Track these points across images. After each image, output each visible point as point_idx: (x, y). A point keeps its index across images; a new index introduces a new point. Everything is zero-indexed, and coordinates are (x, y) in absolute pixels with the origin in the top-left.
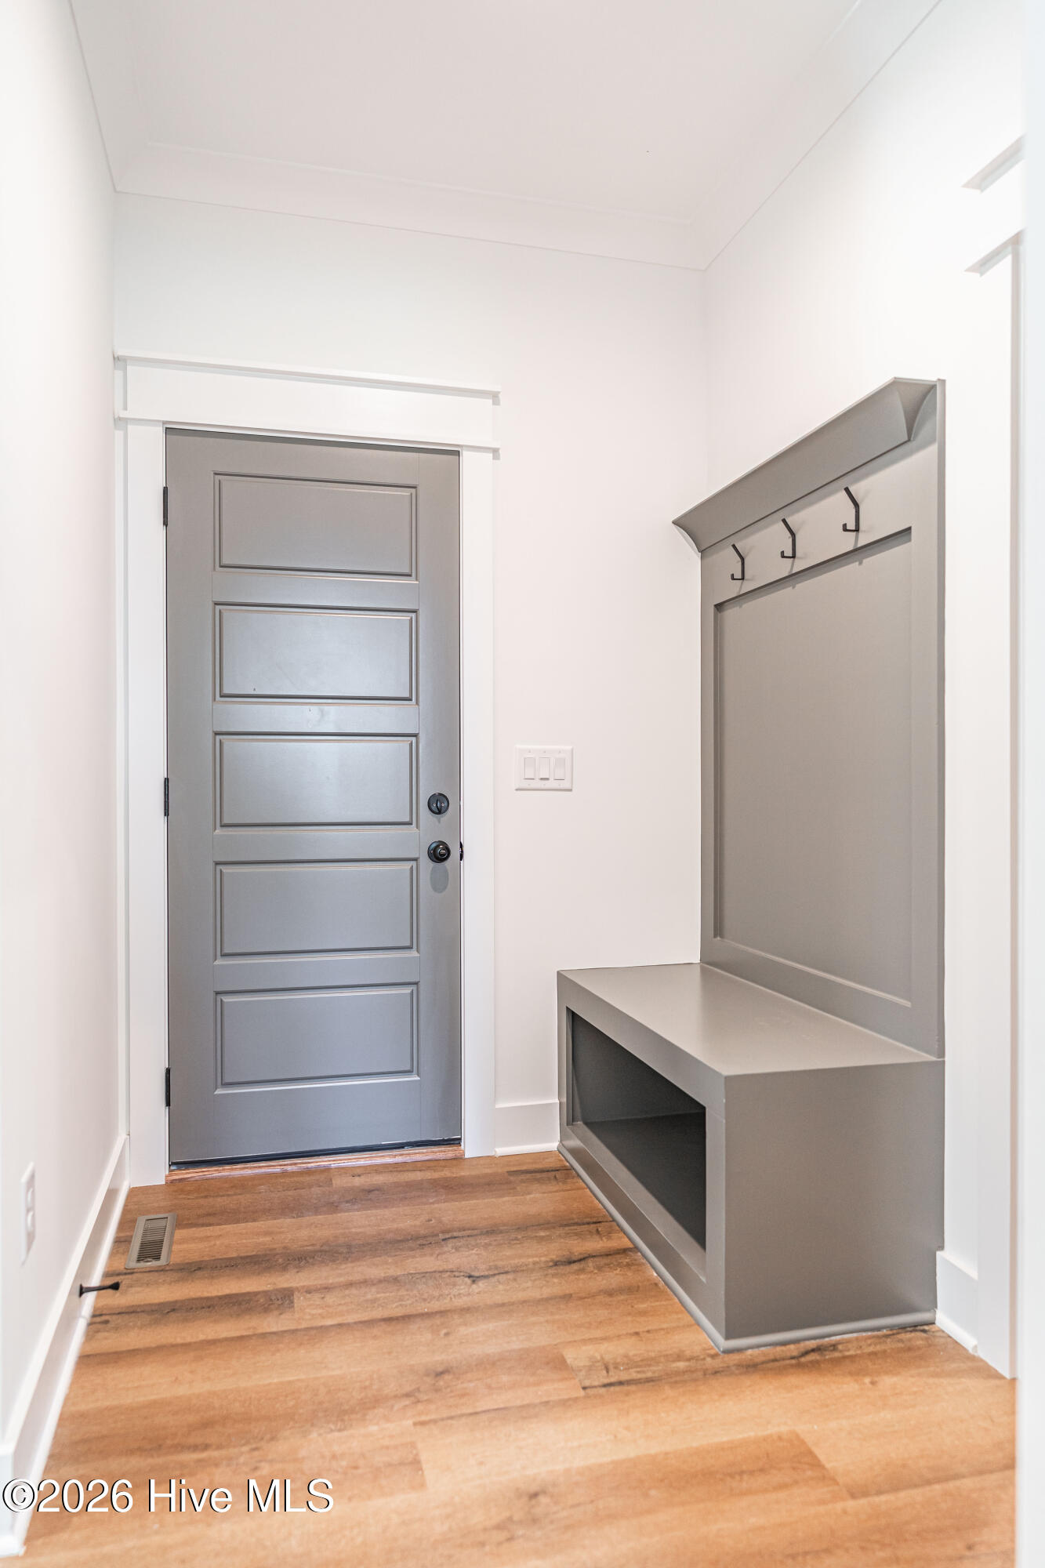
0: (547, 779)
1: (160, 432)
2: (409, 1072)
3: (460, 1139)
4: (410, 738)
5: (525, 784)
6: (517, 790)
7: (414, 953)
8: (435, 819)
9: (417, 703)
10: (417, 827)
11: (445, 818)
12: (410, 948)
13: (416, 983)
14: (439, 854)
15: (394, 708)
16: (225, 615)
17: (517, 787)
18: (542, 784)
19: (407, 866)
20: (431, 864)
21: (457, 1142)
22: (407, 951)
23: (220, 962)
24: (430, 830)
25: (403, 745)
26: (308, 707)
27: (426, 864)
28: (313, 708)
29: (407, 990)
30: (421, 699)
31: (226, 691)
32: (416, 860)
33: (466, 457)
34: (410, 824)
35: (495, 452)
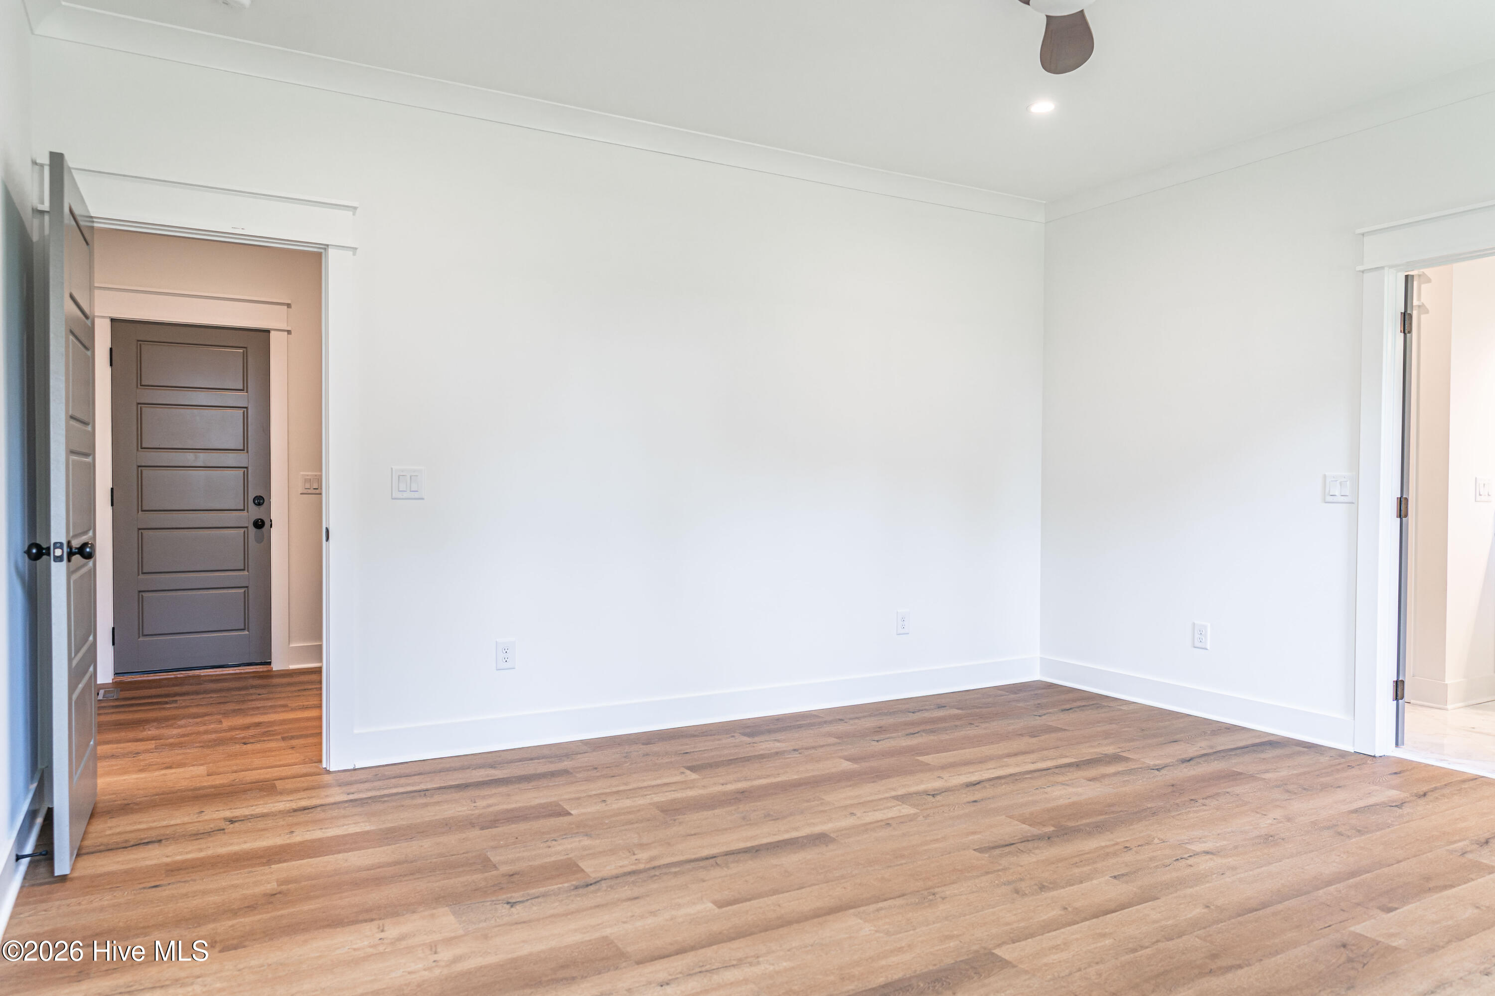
0: (317, 489)
1: (108, 322)
2: (243, 630)
3: (271, 662)
4: (243, 469)
5: (305, 491)
6: (301, 494)
7: (246, 573)
8: (258, 509)
9: (247, 452)
10: (248, 512)
11: (262, 508)
12: (244, 570)
13: (247, 587)
14: (259, 524)
15: (235, 454)
16: (144, 409)
17: (301, 492)
18: (314, 491)
19: (242, 530)
20: (254, 530)
21: (270, 663)
22: (242, 571)
23: (141, 576)
24: (255, 513)
25: (240, 472)
26: (188, 454)
27: (252, 530)
28: (191, 454)
29: (242, 590)
30: (249, 449)
31: (144, 446)
32: (247, 527)
33: (272, 334)
34: (244, 510)
35: (289, 332)
